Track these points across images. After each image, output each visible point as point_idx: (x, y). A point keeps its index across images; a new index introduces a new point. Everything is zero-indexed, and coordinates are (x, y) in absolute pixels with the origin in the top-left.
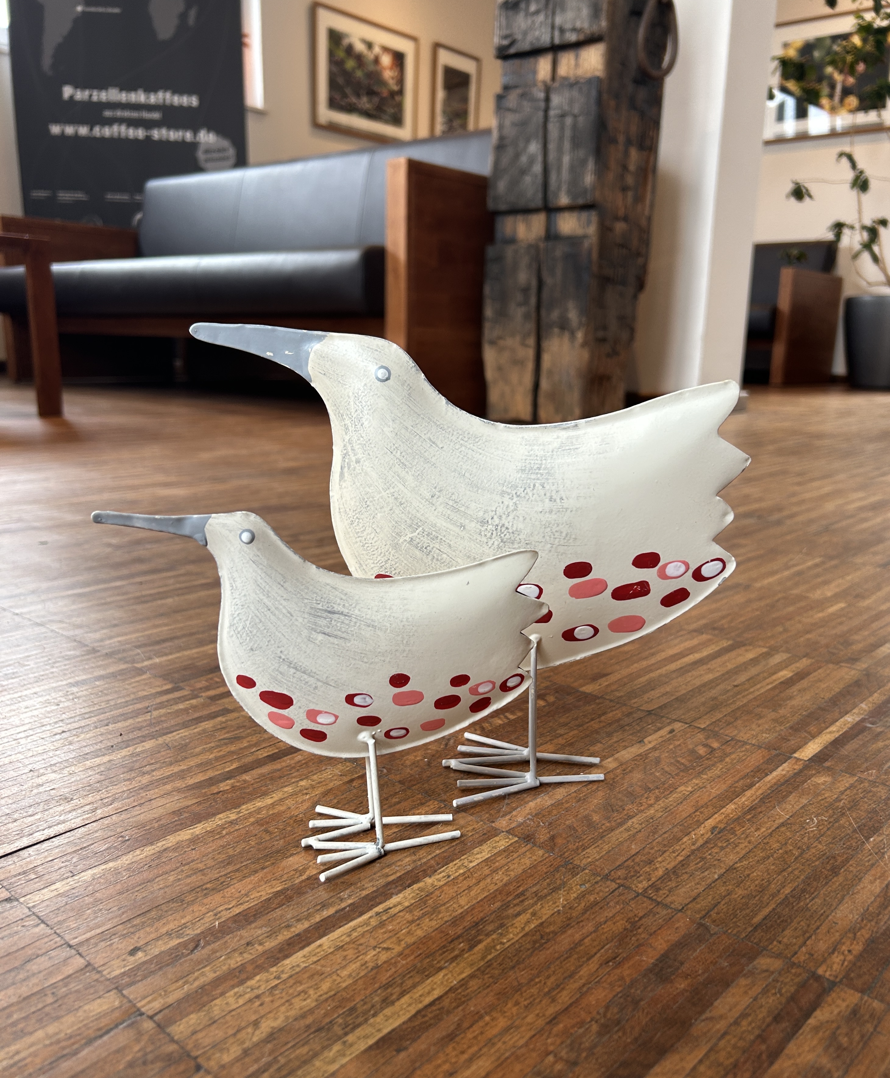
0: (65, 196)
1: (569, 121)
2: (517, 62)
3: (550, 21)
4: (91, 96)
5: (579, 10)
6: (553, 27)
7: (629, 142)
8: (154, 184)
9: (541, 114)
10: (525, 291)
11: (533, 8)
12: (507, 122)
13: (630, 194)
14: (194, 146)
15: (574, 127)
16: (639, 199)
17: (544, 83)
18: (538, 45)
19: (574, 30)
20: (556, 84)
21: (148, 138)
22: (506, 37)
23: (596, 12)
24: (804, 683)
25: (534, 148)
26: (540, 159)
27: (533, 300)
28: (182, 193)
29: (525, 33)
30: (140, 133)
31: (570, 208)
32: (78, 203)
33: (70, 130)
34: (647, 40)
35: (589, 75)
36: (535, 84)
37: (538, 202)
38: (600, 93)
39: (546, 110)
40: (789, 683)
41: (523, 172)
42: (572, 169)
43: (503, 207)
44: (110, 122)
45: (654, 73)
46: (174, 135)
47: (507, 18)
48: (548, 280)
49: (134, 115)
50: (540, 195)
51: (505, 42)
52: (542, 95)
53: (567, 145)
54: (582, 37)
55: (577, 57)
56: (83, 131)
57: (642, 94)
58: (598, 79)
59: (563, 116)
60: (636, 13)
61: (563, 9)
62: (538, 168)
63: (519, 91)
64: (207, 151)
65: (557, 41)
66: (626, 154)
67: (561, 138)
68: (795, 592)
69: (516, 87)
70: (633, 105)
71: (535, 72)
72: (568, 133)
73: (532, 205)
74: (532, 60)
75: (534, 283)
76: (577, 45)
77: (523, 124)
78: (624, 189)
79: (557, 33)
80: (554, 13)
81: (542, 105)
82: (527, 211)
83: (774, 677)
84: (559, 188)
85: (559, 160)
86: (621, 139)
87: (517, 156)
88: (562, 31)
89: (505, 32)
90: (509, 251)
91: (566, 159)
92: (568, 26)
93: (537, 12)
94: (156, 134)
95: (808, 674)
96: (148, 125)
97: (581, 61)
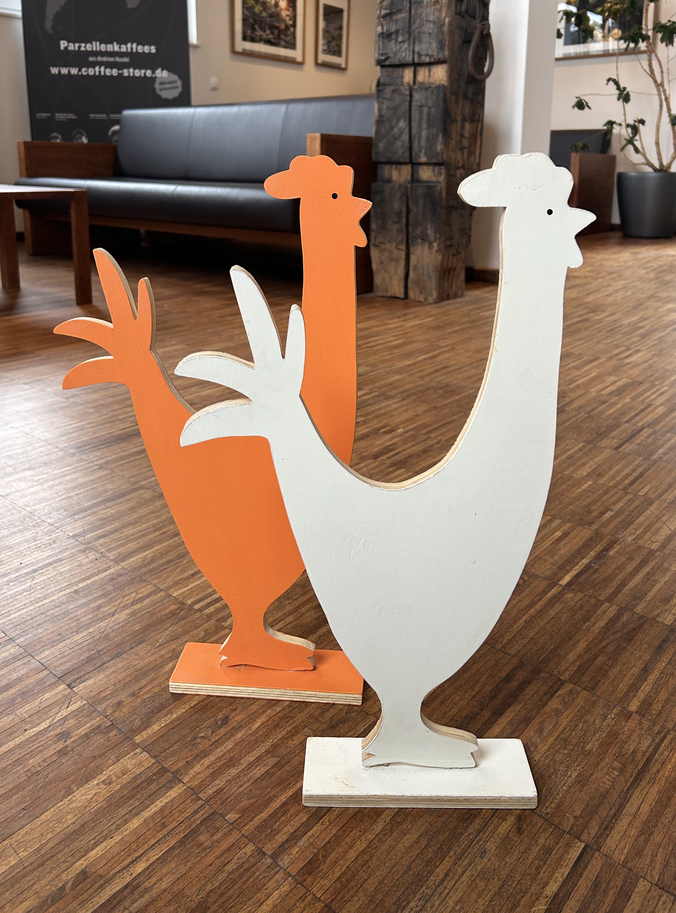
0: (60, 116)
1: (425, 110)
2: (390, 69)
3: (412, 48)
4: (80, 47)
5: (430, 43)
6: (414, 52)
7: (464, 120)
8: (128, 113)
9: (407, 103)
10: (399, 214)
11: (400, 39)
12: (384, 107)
13: (466, 151)
14: (153, 79)
15: (429, 114)
16: (471, 153)
17: (409, 84)
18: (403, 62)
19: (427, 55)
20: (416, 87)
21: (120, 75)
22: (383, 55)
23: (441, 46)
25: (402, 124)
26: (407, 131)
27: (404, 221)
29: (395, 54)
30: (115, 72)
31: (427, 164)
32: (69, 120)
33: (64, 71)
34: (474, 57)
35: (437, 83)
36: (402, 84)
37: (408, 160)
38: (445, 95)
39: (410, 102)
40: (559, 539)
41: (396, 139)
42: (428, 139)
43: (382, 160)
44: (93, 65)
45: (479, 77)
46: (138, 73)
47: (383, 43)
48: (414, 209)
49: (111, 59)
50: (407, 154)
51: (383, 58)
52: (407, 92)
53: (424, 125)
54: (432, 60)
55: (430, 71)
56: (74, 71)
57: (471, 90)
58: (443, 86)
59: (421, 106)
60: (467, 42)
61: (420, 42)
62: (405, 137)
63: (392, 88)
64: (161, 83)
65: (416, 61)
66: (463, 127)
67: (421, 120)
69: (390, 85)
70: (466, 97)
71: (402, 77)
72: (425, 118)
73: (402, 160)
74: (401, 69)
75: (404, 210)
76: (430, 64)
77: (396, 109)
78: (462, 149)
79: (416, 56)
80: (414, 44)
81: (408, 99)
82: (399, 163)
83: (553, 536)
84: (420, 151)
85: (420, 133)
86: (459, 119)
87: (392, 128)
88: (419, 55)
89: (381, 52)
90: (387, 188)
91: (424, 133)
92: (423, 52)
93: (403, 42)
94: (126, 72)
95: (569, 533)
96: (120, 66)
97: (432, 73)
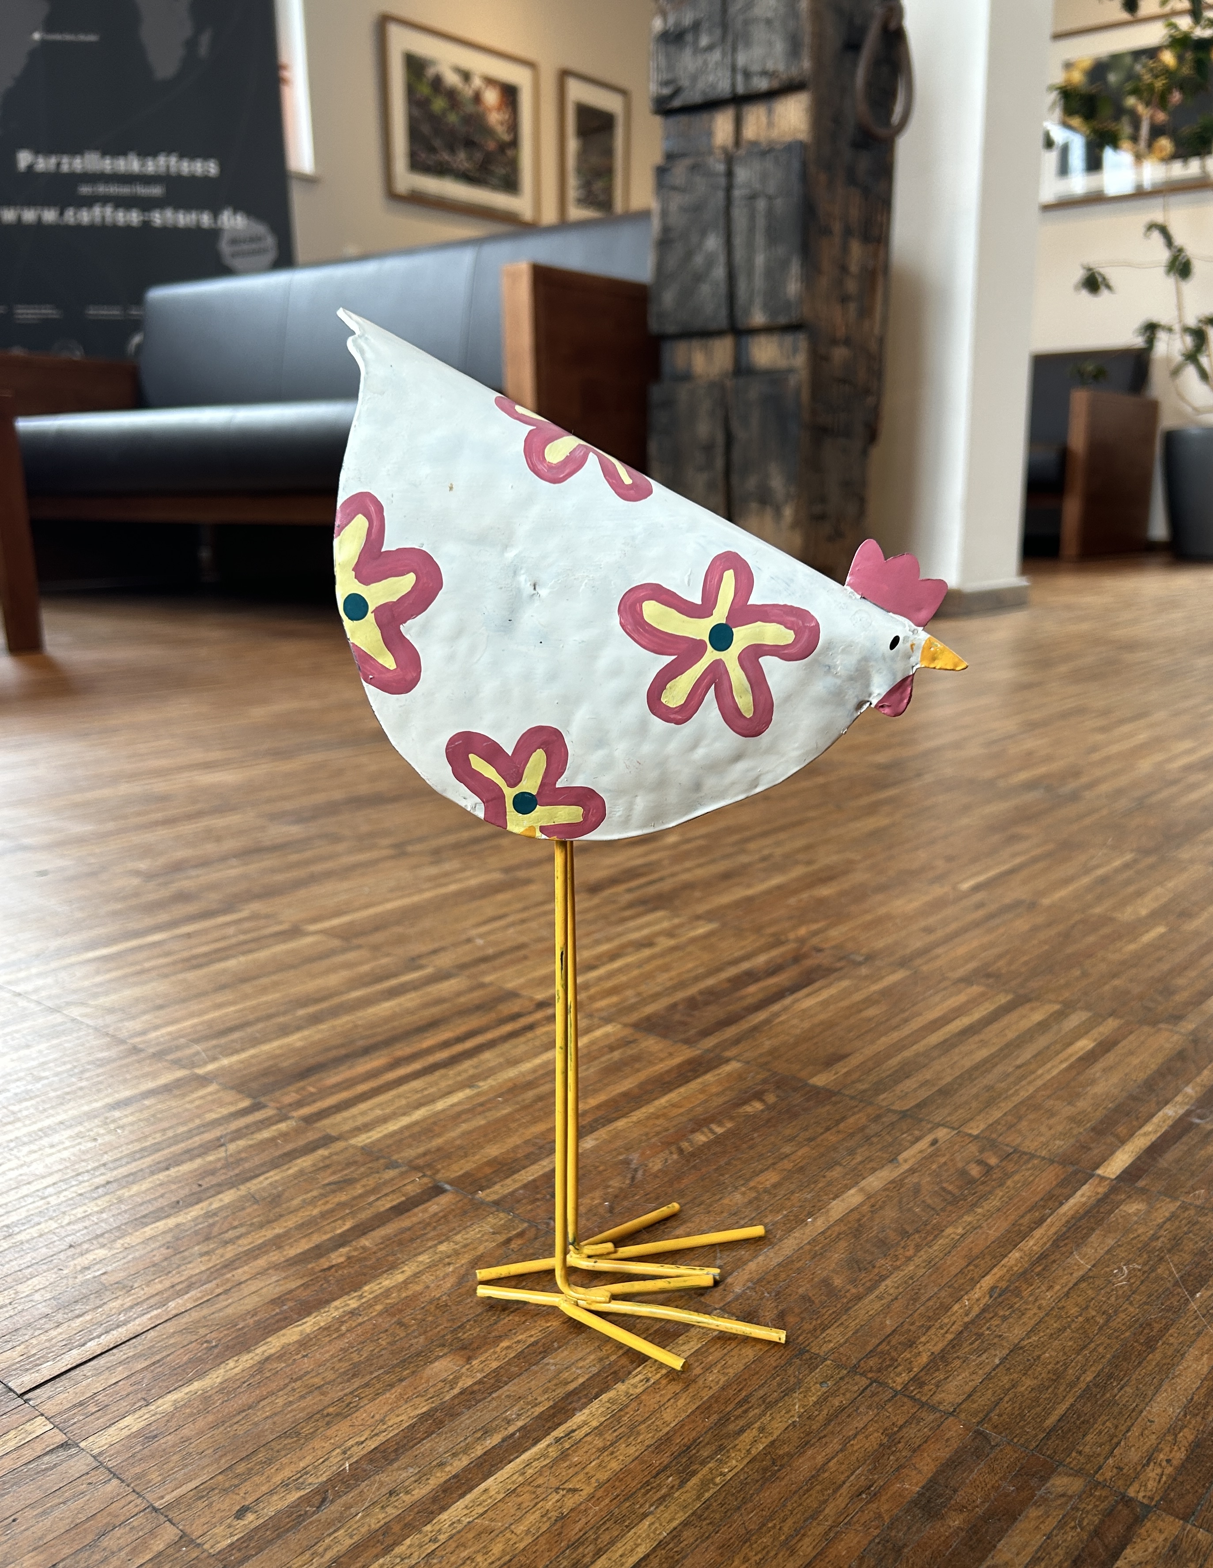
0: (26, 313)
1: (761, 204)
2: (683, 119)
3: (728, 60)
4: (59, 165)
5: (770, 44)
6: (734, 69)
7: (848, 232)
8: (159, 294)
9: (721, 195)
10: (708, 448)
11: (704, 41)
12: (673, 207)
13: (852, 306)
14: (214, 234)
15: (770, 212)
16: (865, 312)
17: (725, 150)
18: (713, 95)
19: (764, 73)
20: (742, 152)
21: (146, 225)
22: (666, 83)
23: (794, 48)
24: (1110, 1058)
25: (713, 243)
26: (722, 259)
27: (719, 463)
28: (201, 305)
29: (694, 78)
30: (134, 217)
31: (768, 330)
32: (46, 322)
33: (29, 216)
34: (869, 84)
35: (788, 138)
36: (710, 152)
37: (722, 321)
38: (804, 165)
39: (729, 189)
40: (1089, 1058)
41: (699, 278)
42: (769, 273)
43: (671, 328)
44: (89, 202)
45: (881, 131)
46: (184, 219)
47: (668, 55)
48: (740, 434)
49: (125, 190)
50: (723, 312)
51: (666, 91)
52: (721, 167)
53: (760, 240)
54: (775, 84)
55: (770, 112)
56: (50, 216)
57: (864, 163)
58: (802, 145)
59: (752, 197)
60: (853, 46)
61: (748, 44)
62: (719, 272)
63: (688, 162)
64: (234, 242)
65: (740, 89)
66: (845, 249)
67: (751, 229)
68: (1098, 910)
69: (683, 155)
70: (851, 179)
71: (710, 134)
72: (761, 222)
73: (713, 326)
74: (705, 116)
75: (721, 439)
76: (770, 96)
77: (697, 209)
78: (844, 299)
79: (740, 78)
80: (734, 50)
81: (722, 181)
82: (706, 334)
83: (1070, 1050)
84: (751, 301)
85: (750, 260)
86: (837, 227)
87: (689, 255)
88: (747, 75)
89: (665, 76)
90: (683, 393)
91: (760, 260)
92: (755, 68)
93: (710, 48)
94: (157, 218)
95: (1115, 1043)
96: (146, 205)
97: (776, 119)
